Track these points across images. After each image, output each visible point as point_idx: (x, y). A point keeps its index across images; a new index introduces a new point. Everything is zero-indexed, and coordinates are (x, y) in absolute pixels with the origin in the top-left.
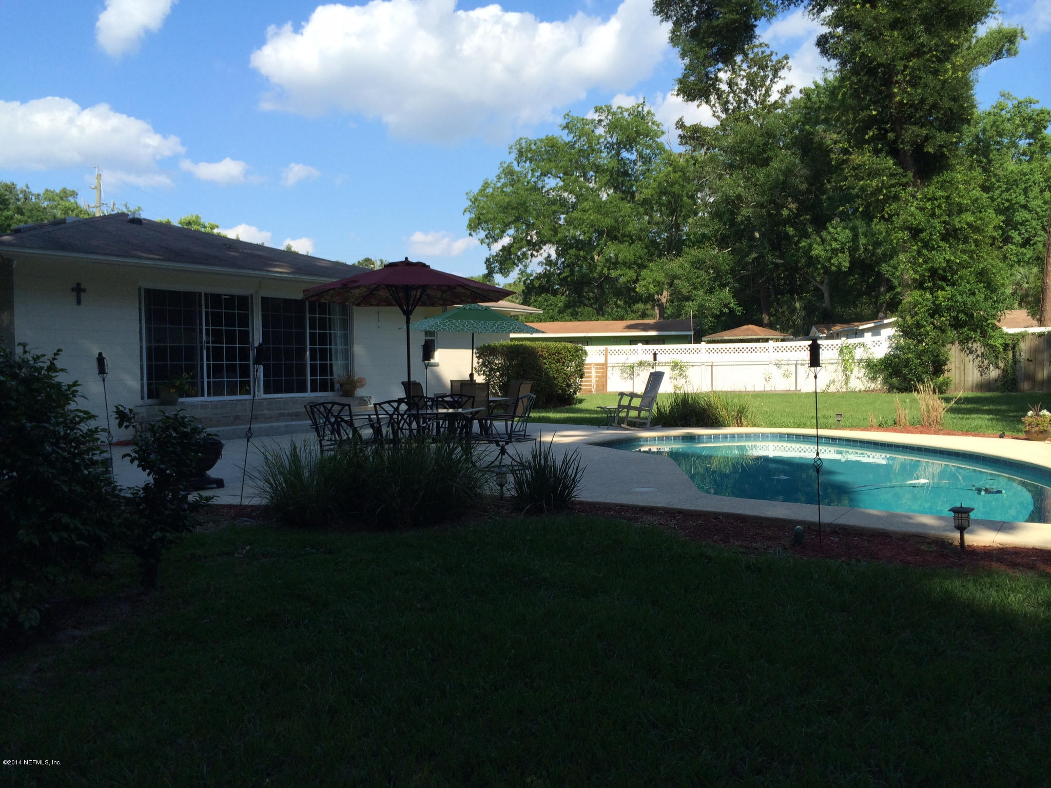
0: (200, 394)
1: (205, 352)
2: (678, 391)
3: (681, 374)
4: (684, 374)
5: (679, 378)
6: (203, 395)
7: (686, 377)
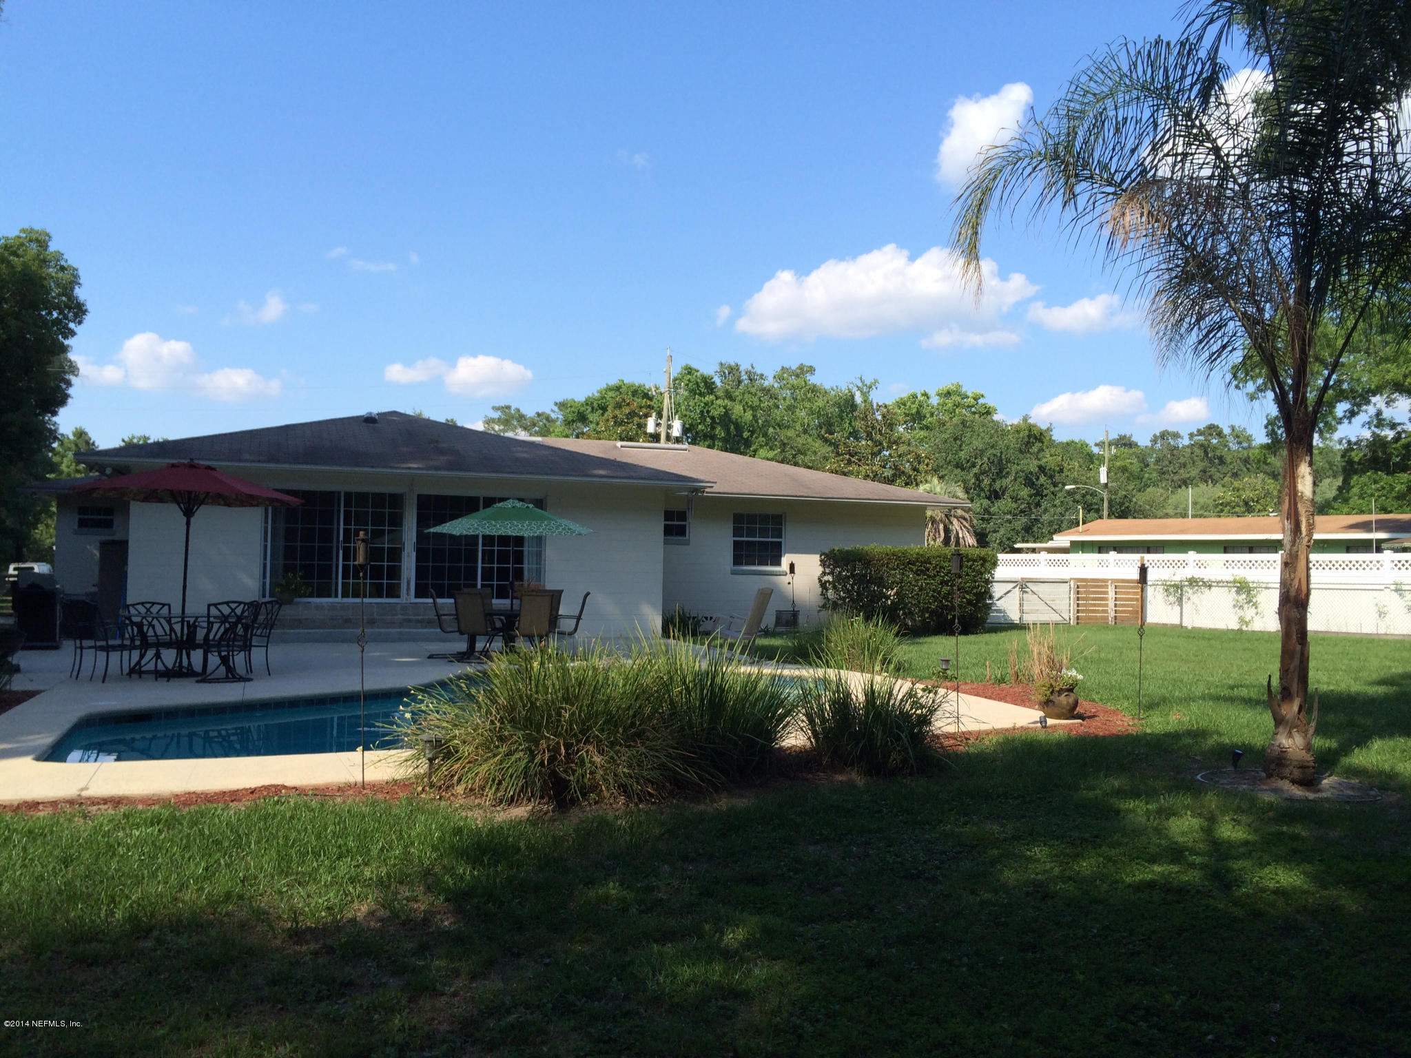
0: (333, 595)
1: (341, 552)
2: (1244, 628)
3: (1250, 601)
4: (1254, 600)
5: (1246, 606)
6: (336, 596)
7: (1255, 605)
